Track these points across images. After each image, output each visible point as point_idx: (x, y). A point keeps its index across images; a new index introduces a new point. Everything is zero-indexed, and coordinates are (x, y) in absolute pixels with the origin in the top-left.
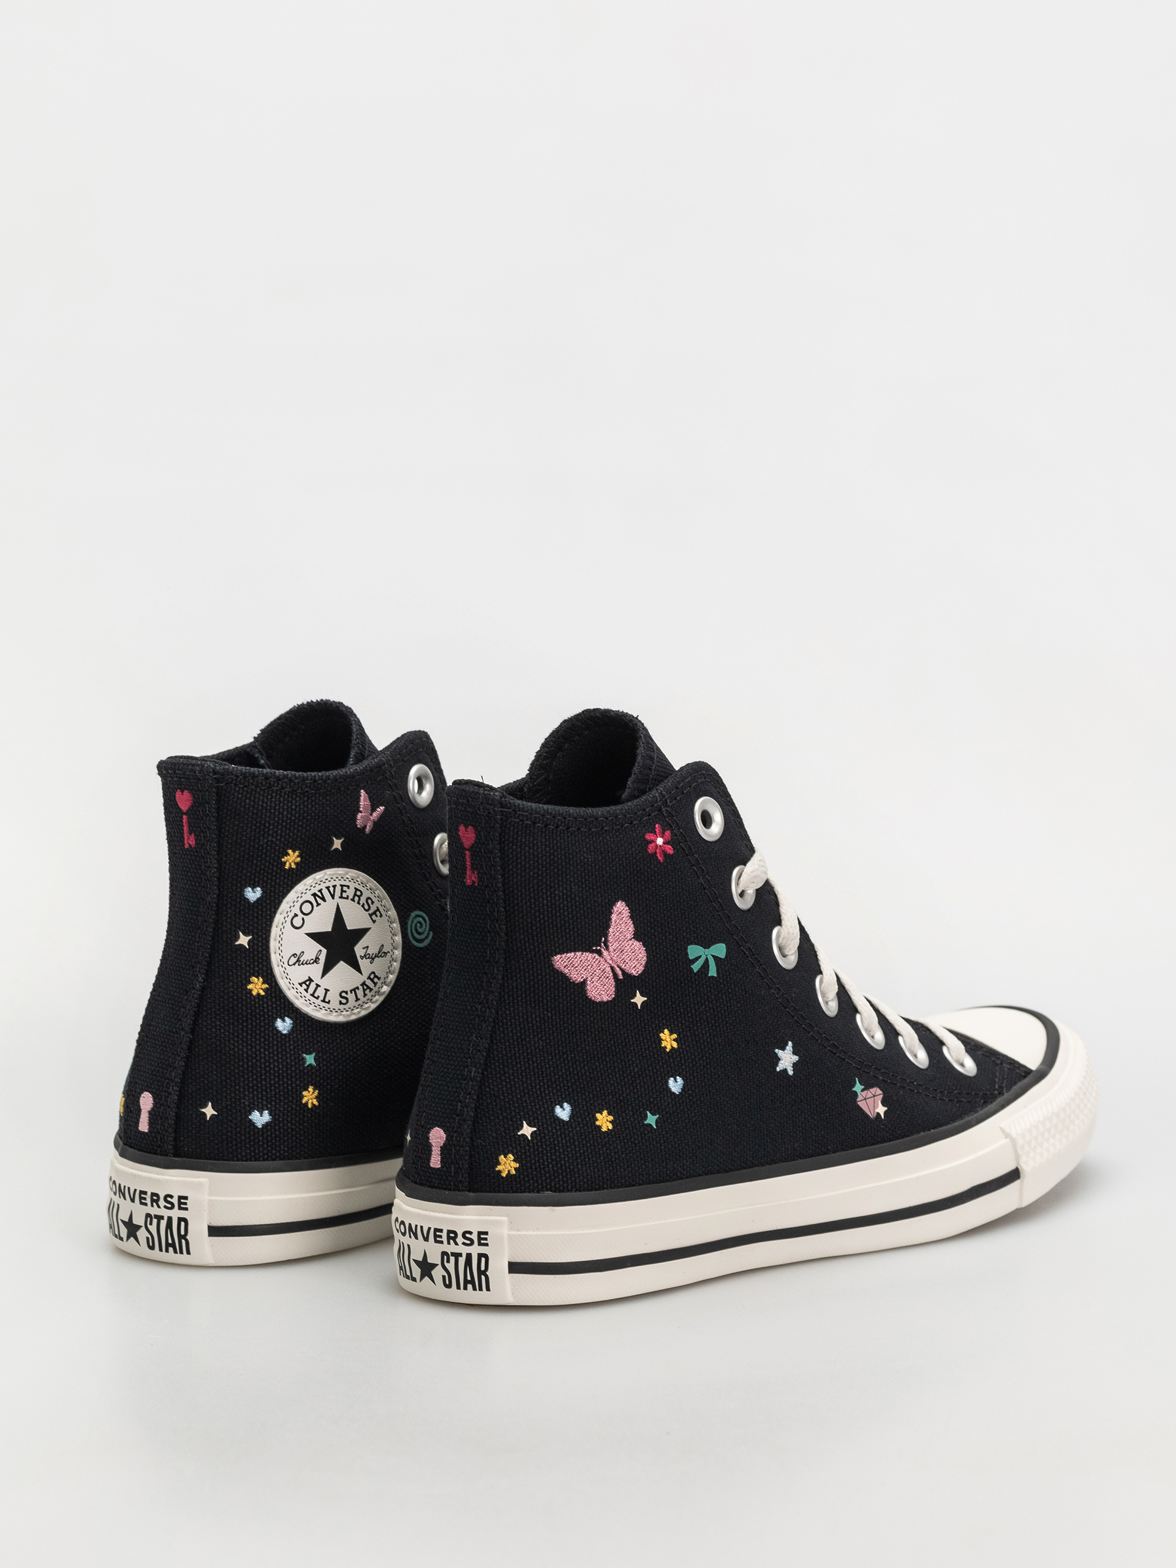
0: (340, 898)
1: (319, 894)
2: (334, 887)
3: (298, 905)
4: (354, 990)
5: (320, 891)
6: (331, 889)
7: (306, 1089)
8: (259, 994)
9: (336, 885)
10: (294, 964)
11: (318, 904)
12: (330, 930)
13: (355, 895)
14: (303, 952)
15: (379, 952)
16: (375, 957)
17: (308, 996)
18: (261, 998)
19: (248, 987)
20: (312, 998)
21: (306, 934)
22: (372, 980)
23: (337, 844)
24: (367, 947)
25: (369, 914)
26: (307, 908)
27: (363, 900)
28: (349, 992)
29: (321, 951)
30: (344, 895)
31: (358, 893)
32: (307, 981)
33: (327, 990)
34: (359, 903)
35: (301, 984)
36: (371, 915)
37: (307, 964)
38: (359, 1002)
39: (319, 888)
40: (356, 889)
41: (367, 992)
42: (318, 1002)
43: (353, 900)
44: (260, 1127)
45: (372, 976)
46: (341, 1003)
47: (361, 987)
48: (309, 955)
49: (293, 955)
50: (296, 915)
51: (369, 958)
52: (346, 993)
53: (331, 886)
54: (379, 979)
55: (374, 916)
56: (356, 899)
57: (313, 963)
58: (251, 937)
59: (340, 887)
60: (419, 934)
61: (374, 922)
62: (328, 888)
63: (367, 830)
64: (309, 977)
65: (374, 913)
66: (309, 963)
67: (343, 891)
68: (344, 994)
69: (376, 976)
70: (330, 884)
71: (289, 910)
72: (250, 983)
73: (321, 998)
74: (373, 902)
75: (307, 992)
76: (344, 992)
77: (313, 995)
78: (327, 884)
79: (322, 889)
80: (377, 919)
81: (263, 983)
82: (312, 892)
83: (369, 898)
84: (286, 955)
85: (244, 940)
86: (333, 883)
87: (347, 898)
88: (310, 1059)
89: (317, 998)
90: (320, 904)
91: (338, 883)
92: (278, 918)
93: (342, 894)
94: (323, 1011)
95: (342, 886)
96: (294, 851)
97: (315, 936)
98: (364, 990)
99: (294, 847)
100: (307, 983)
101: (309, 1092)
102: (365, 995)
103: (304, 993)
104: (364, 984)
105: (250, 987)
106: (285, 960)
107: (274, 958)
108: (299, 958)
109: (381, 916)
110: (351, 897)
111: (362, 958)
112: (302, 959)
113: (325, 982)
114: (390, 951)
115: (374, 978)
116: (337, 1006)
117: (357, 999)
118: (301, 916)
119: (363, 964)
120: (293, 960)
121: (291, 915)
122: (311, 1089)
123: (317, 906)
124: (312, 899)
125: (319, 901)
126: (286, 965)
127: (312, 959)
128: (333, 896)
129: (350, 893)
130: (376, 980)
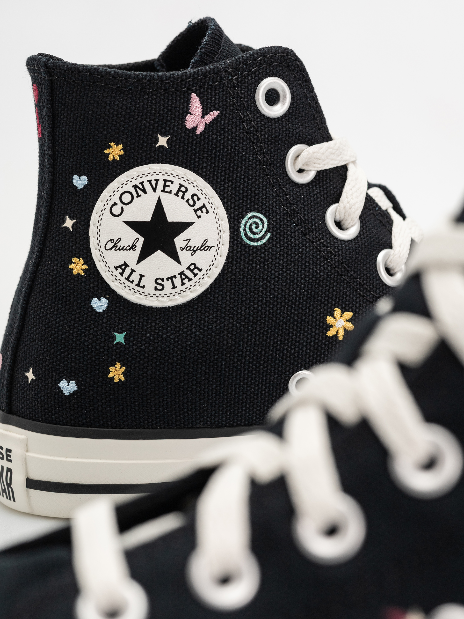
0: (162, 191)
1: (140, 186)
2: (157, 181)
3: (118, 195)
4: (171, 278)
5: (142, 183)
6: (154, 183)
7: (114, 365)
8: (78, 274)
9: (159, 180)
10: (111, 249)
11: (138, 196)
12: (149, 220)
13: (179, 190)
14: (120, 239)
15: (201, 247)
16: (197, 250)
17: (123, 279)
18: (80, 277)
19: (70, 267)
20: (126, 282)
21: (124, 222)
22: (192, 271)
23: (163, 141)
24: (189, 240)
25: (194, 209)
26: (127, 198)
27: (188, 196)
28: (165, 280)
29: (138, 239)
30: (167, 189)
31: (183, 189)
32: (122, 265)
33: (142, 276)
34: (183, 198)
35: (116, 268)
36: (196, 211)
37: (123, 250)
38: (175, 290)
39: (141, 180)
40: (181, 186)
41: (186, 281)
42: (133, 286)
43: (176, 194)
44: (67, 394)
45: (192, 267)
46: (156, 289)
47: (179, 277)
48: (127, 242)
49: (111, 240)
50: (115, 204)
51: (190, 250)
52: (162, 280)
53: (153, 180)
54: (200, 270)
55: (200, 211)
56: (180, 194)
57: (129, 249)
58: (75, 221)
59: (163, 182)
60: (254, 233)
61: (199, 217)
62: (150, 181)
63: (198, 132)
64: (125, 262)
65: (200, 209)
66: (126, 249)
67: (165, 186)
68: (159, 281)
69: (196, 268)
70: (153, 178)
71: (109, 198)
72: (72, 263)
73: (136, 282)
74: (199, 199)
75: (122, 276)
76: (159, 279)
77: (127, 279)
78: (150, 178)
79: (143, 182)
80: (204, 215)
81: (84, 264)
82: (134, 183)
83: (194, 195)
84: (104, 240)
85: (69, 223)
86: (156, 177)
87: (170, 192)
88: (120, 338)
89: (132, 282)
90: (140, 196)
91: (161, 178)
92: (99, 205)
93: (164, 188)
94: (137, 295)
95: (165, 181)
96: (117, 144)
97: (133, 225)
98: (182, 280)
99: (117, 140)
100: (123, 267)
101: (116, 368)
102: (183, 284)
103: (119, 276)
104: (182, 273)
105: (71, 266)
106: (103, 244)
107: (93, 242)
108: (115, 244)
109: (207, 212)
110: (174, 191)
111: (182, 249)
112: (119, 245)
113: (141, 268)
114: (216, 246)
115: (194, 269)
116: (153, 292)
117: (174, 287)
118: (120, 205)
119: (182, 255)
120: (110, 245)
121: (111, 203)
122: (118, 365)
123: (137, 197)
124: (133, 191)
125: (140, 192)
126: (103, 249)
127: (129, 246)
128: (155, 190)
129: (174, 188)
130: (196, 271)
